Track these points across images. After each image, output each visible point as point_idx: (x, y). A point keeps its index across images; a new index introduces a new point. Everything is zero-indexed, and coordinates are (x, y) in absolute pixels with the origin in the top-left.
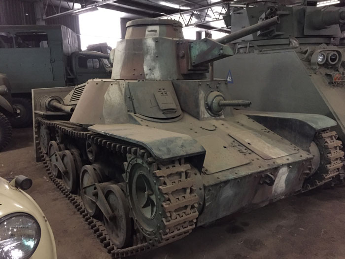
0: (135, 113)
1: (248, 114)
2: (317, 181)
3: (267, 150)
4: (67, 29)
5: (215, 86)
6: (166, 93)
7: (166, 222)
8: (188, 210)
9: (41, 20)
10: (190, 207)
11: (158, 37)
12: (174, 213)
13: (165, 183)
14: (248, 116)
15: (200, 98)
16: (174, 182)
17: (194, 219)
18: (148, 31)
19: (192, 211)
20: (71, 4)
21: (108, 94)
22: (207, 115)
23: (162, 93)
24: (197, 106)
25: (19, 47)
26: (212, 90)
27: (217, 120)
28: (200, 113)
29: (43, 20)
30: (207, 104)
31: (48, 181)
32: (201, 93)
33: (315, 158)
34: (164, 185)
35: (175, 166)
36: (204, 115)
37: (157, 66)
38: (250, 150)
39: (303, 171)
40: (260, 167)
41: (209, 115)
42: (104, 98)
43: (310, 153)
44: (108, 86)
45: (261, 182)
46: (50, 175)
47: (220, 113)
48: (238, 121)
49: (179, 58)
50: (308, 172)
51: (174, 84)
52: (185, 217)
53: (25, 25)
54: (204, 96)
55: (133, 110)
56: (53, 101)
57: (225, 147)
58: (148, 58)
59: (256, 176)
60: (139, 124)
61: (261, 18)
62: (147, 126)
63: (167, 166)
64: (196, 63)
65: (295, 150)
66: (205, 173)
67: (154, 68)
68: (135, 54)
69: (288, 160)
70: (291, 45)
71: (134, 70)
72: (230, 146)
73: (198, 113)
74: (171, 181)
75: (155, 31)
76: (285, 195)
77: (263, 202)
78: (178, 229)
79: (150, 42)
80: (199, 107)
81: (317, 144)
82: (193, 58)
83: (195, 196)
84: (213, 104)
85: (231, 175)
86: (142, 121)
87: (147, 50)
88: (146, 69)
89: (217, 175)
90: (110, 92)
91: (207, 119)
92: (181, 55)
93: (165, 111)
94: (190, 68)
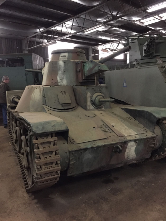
0: (46, 106)
1: (121, 107)
2: (161, 152)
3: (123, 130)
4: (36, 55)
5: (99, 90)
6: (65, 94)
7: (38, 171)
8: (54, 165)
9: (25, 50)
10: (55, 163)
11: (66, 59)
12: (43, 166)
13: (38, 148)
14: (122, 108)
15: (87, 97)
16: (45, 147)
17: (58, 171)
18: (61, 56)
19: (57, 165)
20: (42, 40)
21: (34, 94)
22: (92, 107)
23: (62, 94)
24: (86, 102)
25: (9, 66)
26: (96, 92)
27: (99, 110)
28: (87, 106)
29: (26, 50)
30: (92, 101)
31: (10, 145)
32: (88, 94)
33: (157, 137)
34: (37, 149)
35: (47, 138)
36: (90, 107)
37: (65, 77)
38: (112, 130)
39: (149, 145)
40: (113, 141)
41: (94, 108)
42: (31, 96)
43: (154, 133)
44: (34, 90)
45: (114, 151)
46: (12, 142)
47: (101, 106)
48: (113, 111)
49: (77, 72)
50: (153, 146)
51: (74, 88)
52: (51, 169)
53: (17, 53)
54: (90, 95)
55: (45, 103)
56: (15, 98)
57: (94, 128)
58: (60, 72)
59: (109, 146)
60: (46, 112)
61: (145, 45)
62: (50, 113)
63: (42, 138)
64: (87, 75)
65: (144, 131)
66: (73, 143)
67: (63, 78)
68: (53, 70)
69: (136, 137)
70: (157, 63)
71: (52, 79)
72: (98, 127)
73: (86, 106)
74: (42, 146)
75: (65, 56)
76: (137, 161)
77: (118, 164)
78: (48, 176)
79: (61, 63)
80: (86, 103)
81: (161, 128)
82: (86, 72)
83: (59, 156)
84: (96, 101)
85: (90, 145)
86: (48, 110)
87: (60, 68)
88: (58, 79)
89: (80, 145)
90: (35, 93)
91: (91, 110)
92: (78, 70)
93: (63, 105)
94: (83, 78)
